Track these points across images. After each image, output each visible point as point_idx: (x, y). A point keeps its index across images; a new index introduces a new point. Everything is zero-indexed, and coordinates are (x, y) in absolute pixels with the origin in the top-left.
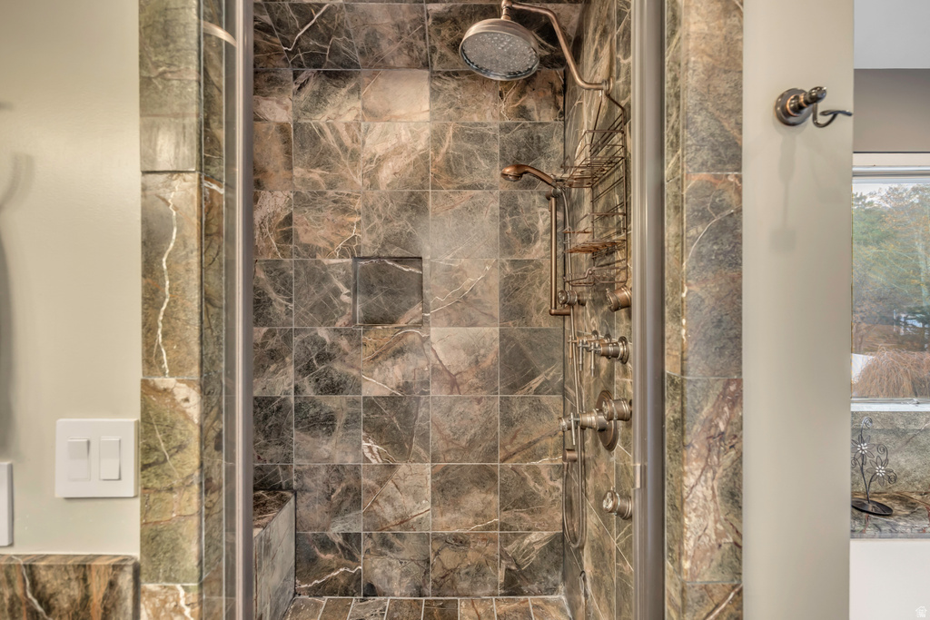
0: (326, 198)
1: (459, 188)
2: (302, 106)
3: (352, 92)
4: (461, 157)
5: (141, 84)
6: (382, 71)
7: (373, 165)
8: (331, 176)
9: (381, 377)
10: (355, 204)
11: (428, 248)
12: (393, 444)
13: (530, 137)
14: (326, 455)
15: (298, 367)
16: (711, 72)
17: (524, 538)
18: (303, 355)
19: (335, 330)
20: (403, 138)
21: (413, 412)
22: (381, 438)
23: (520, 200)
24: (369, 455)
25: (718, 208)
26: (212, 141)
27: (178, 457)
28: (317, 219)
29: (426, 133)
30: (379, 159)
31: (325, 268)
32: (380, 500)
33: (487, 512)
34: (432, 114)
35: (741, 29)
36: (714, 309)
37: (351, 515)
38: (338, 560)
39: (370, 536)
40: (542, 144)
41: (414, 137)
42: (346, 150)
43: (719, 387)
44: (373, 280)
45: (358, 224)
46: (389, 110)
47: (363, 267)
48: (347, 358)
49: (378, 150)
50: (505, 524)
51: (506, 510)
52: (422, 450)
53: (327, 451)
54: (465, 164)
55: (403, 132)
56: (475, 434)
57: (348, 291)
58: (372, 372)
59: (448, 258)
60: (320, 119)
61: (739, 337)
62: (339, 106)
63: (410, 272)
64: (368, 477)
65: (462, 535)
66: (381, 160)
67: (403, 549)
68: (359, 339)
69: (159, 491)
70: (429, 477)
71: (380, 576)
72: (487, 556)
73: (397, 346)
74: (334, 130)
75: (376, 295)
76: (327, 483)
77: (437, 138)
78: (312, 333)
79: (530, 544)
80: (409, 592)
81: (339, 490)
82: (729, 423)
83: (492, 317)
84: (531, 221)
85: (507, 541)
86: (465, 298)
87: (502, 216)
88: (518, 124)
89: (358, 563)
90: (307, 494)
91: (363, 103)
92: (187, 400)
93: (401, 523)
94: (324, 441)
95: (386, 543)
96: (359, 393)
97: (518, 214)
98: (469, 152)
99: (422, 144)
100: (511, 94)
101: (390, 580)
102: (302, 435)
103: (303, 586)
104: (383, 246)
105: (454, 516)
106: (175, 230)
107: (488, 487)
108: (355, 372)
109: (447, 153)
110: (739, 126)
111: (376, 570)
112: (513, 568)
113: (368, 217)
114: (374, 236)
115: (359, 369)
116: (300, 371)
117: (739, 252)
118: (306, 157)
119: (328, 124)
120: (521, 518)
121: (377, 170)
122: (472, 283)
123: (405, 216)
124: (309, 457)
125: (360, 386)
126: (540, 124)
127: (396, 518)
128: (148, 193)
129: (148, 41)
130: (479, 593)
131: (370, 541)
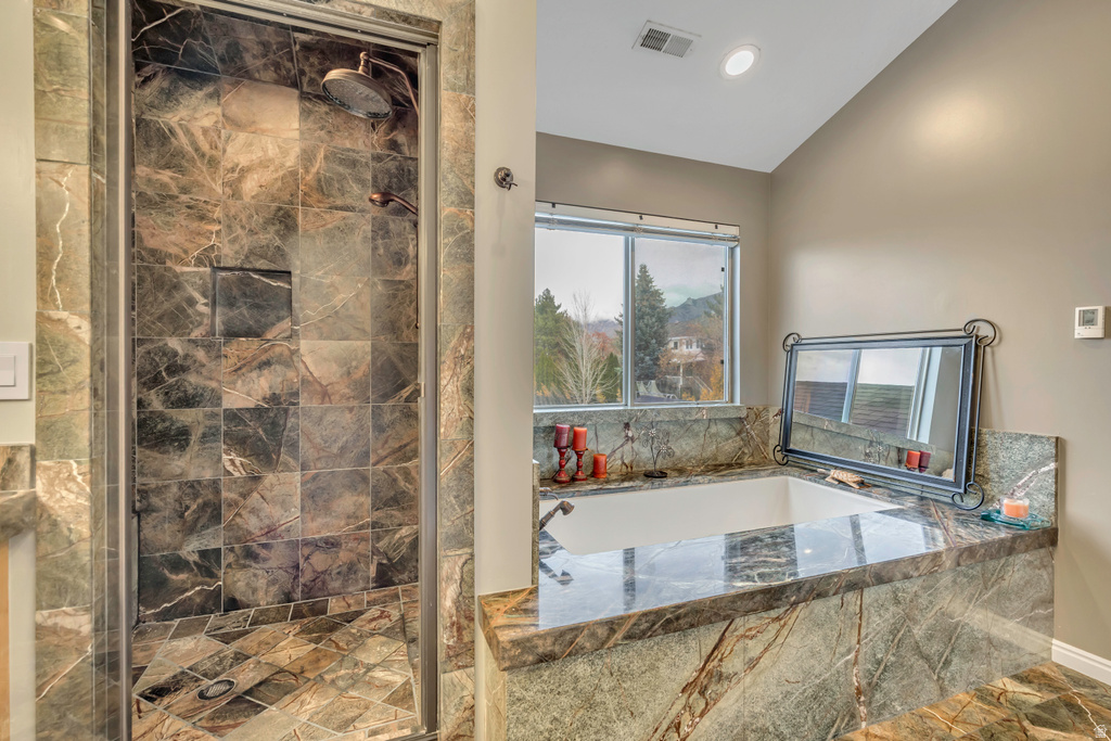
0: (178, 203)
1: (330, 208)
2: (147, 100)
3: (210, 96)
4: (332, 179)
5: (36, 95)
6: (246, 81)
7: (236, 175)
8: (184, 180)
9: (245, 389)
10: (214, 212)
11: (298, 263)
12: (258, 455)
13: (400, 168)
14: (179, 471)
15: (143, 380)
16: (456, 151)
17: (395, 534)
18: (148, 367)
19: (189, 340)
20: (270, 152)
21: (281, 422)
22: (245, 450)
23: (392, 226)
24: (230, 468)
25: (461, 228)
26: (98, 144)
27: (71, 368)
28: (167, 223)
29: (295, 151)
30: (242, 170)
31: (176, 276)
32: (243, 512)
33: (359, 513)
34: (302, 133)
35: (474, 130)
36: (458, 285)
37: (209, 531)
38: (194, 579)
39: (232, 550)
40: (412, 177)
41: (282, 153)
42: (203, 155)
43: (461, 329)
44: (235, 292)
45: (218, 232)
46: (254, 122)
47: (223, 279)
48: (204, 371)
49: (241, 160)
50: (376, 523)
51: (377, 509)
52: (291, 460)
53: (179, 467)
54: (337, 185)
55: (270, 147)
56: (347, 441)
57: (206, 301)
58: (234, 384)
59: (320, 273)
60: (172, 118)
61: (472, 302)
62: (195, 108)
63: (279, 286)
64: (229, 490)
65: (332, 537)
66: (244, 171)
67: (270, 558)
68: (219, 350)
69: (53, 393)
70: (299, 485)
71: (243, 589)
72: (359, 554)
73: (263, 358)
74: (188, 132)
75: (239, 308)
76: (179, 501)
77: (307, 157)
78: (161, 344)
79: (401, 538)
80: (276, 600)
81: (194, 507)
82: (466, 349)
83: (364, 331)
84: (401, 246)
85: (378, 538)
86: (336, 313)
87: (374, 239)
88: (389, 156)
89: (218, 579)
90: (154, 514)
91: (223, 110)
92: (79, 328)
93: (268, 532)
94: (176, 457)
95: (250, 555)
96: (219, 405)
97: (389, 238)
98: (341, 175)
99: (291, 161)
100: (383, 127)
101: (254, 591)
102: (148, 452)
103: (148, 612)
104: (247, 257)
105: (325, 520)
106: (68, 205)
107: (359, 490)
108: (214, 384)
109: (318, 173)
110: (473, 183)
111: (239, 583)
112: (385, 562)
113: (229, 227)
114: (237, 247)
115: (218, 381)
116: (145, 384)
117: (473, 254)
118: (153, 156)
119: (180, 125)
120: (392, 516)
121: (240, 180)
122: (344, 299)
123: (272, 229)
124: (156, 474)
125: (220, 398)
126: (411, 158)
127: (261, 529)
128: (42, 175)
129: (42, 64)
130: (350, 590)
131: (232, 555)
